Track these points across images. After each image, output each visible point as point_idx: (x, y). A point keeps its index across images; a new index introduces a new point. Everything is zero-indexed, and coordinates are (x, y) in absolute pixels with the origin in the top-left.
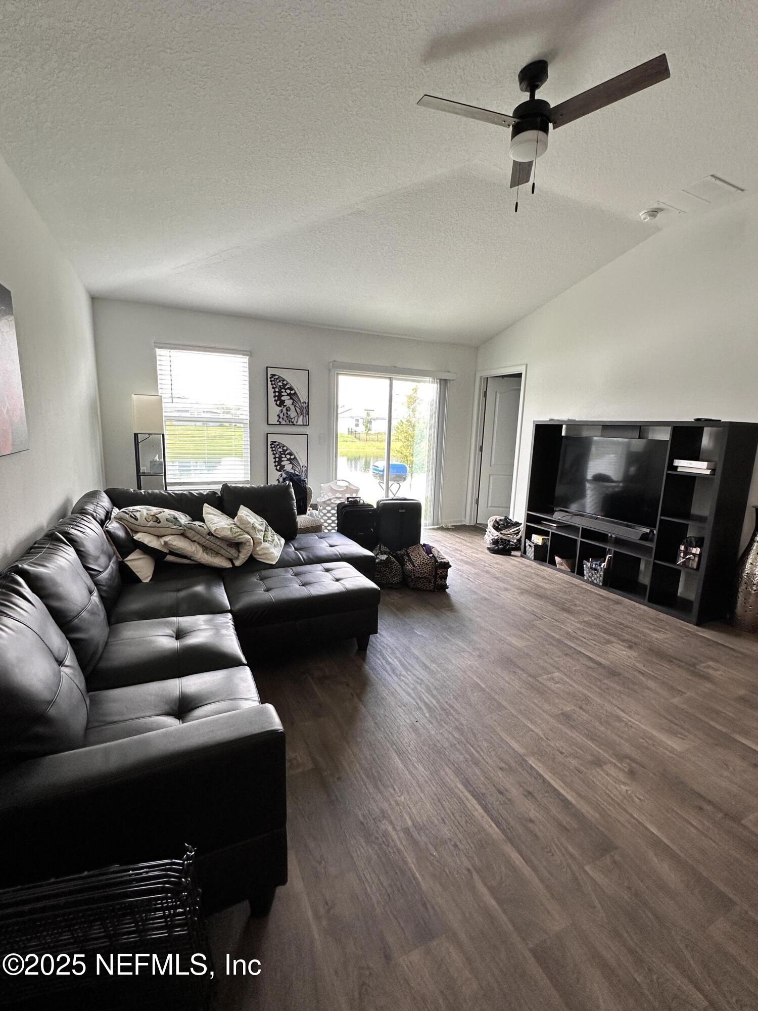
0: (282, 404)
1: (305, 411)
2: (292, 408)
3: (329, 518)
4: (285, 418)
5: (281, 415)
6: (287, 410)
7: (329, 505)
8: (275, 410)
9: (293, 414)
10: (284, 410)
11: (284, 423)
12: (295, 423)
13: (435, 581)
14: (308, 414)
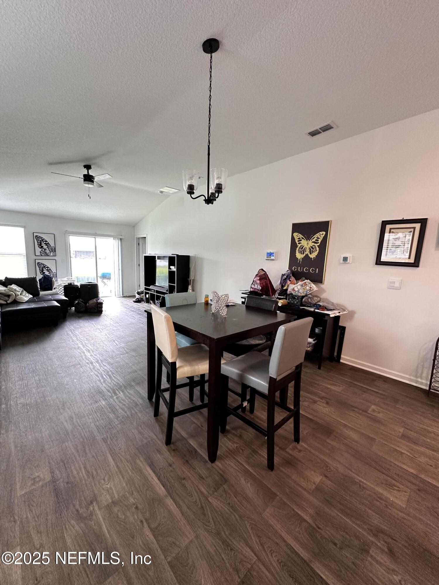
0: (42, 247)
1: (54, 250)
2: (47, 249)
3: (61, 291)
4: (44, 253)
5: (42, 252)
6: (44, 250)
7: (60, 286)
8: (38, 250)
9: (47, 251)
10: (43, 250)
11: (43, 255)
12: (49, 255)
13: (98, 309)
14: (55, 251)
